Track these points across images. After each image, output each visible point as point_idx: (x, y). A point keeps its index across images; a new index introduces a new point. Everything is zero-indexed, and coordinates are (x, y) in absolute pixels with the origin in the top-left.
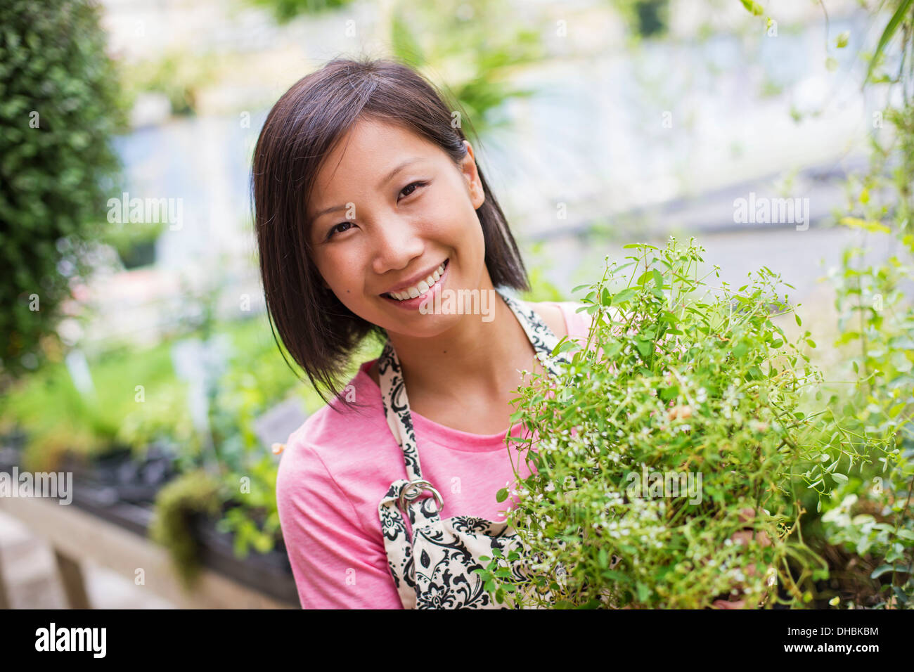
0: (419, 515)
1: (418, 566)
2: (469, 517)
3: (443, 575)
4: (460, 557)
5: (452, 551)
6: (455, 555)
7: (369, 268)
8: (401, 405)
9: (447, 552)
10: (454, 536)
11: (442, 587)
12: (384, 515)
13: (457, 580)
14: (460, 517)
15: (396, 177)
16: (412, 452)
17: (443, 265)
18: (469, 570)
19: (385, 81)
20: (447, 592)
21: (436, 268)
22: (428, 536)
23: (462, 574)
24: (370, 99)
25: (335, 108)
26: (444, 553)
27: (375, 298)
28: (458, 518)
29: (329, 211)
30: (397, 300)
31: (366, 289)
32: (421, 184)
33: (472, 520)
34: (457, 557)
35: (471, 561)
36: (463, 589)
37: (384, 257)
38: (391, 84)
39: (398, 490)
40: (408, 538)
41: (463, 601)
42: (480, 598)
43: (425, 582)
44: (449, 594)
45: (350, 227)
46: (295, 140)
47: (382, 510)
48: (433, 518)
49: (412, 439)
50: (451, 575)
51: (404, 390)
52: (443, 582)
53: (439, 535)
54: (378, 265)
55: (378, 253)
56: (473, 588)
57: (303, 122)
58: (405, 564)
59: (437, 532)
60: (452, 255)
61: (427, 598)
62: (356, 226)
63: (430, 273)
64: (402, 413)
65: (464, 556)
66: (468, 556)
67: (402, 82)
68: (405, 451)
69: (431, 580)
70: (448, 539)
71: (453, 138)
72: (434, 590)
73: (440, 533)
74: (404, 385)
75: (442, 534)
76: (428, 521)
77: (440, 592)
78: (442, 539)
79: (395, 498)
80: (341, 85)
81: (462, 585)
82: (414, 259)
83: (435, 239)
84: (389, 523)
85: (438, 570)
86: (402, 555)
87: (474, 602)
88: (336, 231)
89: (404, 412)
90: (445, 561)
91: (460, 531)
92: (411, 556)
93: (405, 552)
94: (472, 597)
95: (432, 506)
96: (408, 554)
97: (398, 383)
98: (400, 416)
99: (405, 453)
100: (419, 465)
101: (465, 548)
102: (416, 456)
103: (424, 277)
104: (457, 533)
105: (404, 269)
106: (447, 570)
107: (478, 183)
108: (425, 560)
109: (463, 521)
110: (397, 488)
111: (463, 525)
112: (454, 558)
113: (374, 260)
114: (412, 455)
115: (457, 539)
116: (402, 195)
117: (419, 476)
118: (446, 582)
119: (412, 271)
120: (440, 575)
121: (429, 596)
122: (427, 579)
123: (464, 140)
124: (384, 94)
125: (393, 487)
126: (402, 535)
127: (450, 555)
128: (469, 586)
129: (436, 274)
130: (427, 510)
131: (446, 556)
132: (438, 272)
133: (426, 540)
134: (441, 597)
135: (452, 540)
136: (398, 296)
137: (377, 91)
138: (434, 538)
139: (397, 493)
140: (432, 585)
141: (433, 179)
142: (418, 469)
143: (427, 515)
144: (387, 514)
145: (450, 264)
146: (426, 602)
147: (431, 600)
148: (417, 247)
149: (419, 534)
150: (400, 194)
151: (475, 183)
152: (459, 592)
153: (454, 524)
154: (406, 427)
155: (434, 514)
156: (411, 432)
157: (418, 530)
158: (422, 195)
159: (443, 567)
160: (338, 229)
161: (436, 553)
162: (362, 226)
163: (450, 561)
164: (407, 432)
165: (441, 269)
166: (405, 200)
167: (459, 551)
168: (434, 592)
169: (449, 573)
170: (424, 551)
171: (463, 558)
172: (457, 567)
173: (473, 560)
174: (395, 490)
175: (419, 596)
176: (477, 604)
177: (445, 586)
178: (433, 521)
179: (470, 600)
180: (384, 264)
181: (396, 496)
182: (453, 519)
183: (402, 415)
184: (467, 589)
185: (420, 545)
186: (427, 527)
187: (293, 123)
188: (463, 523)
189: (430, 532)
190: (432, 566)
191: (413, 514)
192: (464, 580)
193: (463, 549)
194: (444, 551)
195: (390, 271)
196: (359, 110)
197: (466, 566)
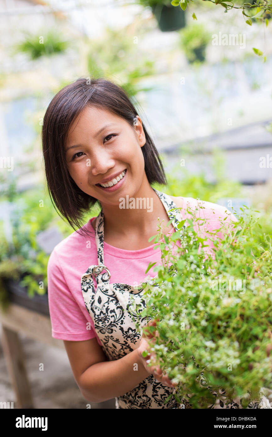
0: (100, 280)
1: (96, 304)
2: (121, 284)
3: (106, 309)
4: (114, 302)
5: (111, 298)
6: (112, 301)
7: (90, 173)
8: (100, 231)
9: (109, 298)
10: (113, 292)
11: (105, 314)
12: (83, 281)
13: (111, 312)
14: (117, 283)
15: (102, 132)
16: (100, 252)
17: (124, 171)
18: (118, 308)
19: (99, 88)
20: (107, 316)
21: (120, 173)
22: (102, 290)
23: (114, 309)
24: (91, 97)
25: (76, 101)
26: (108, 299)
27: (93, 186)
28: (116, 284)
29: (73, 147)
30: (104, 187)
31: (89, 182)
32: (114, 135)
33: (123, 285)
34: (113, 301)
35: (118, 304)
36: (113, 316)
37: (96, 168)
38: (102, 90)
39: (91, 270)
40: (94, 291)
41: (113, 321)
42: (120, 321)
43: (99, 310)
44: (108, 317)
45: (83, 154)
46: (58, 116)
47: (83, 278)
48: (106, 283)
49: (101, 247)
50: (109, 309)
51: (103, 225)
52: (105, 311)
53: (107, 290)
54: (94, 171)
55: (94, 166)
56: (118, 316)
57: (61, 107)
58: (91, 302)
59: (106, 289)
60: (128, 168)
61: (99, 317)
62: (85, 154)
63: (117, 175)
64: (100, 234)
65: (116, 301)
66: (117, 301)
67: (107, 89)
68: (98, 252)
69: (101, 310)
70: (110, 293)
71: (130, 115)
72: (102, 314)
73: (107, 289)
74: (103, 222)
75: (108, 290)
76: (103, 284)
77: (104, 315)
78: (107, 293)
79: (89, 274)
80: (79, 90)
81: (113, 314)
82: (110, 169)
83: (120, 160)
84: (85, 285)
85: (104, 306)
86: (90, 298)
87: (117, 322)
88: (77, 156)
89: (101, 234)
90: (108, 302)
91: (116, 290)
92: (94, 299)
93: (91, 297)
94: (117, 320)
95: (106, 278)
96: (93, 298)
97: (101, 221)
98: (99, 236)
99: (98, 253)
100: (103, 258)
101: (117, 298)
102: (102, 254)
103: (116, 176)
104: (115, 291)
105: (105, 173)
106: (108, 307)
107: (143, 135)
108: (100, 301)
109: (118, 285)
110: (90, 269)
111: (118, 287)
112: (111, 302)
113: (92, 169)
114: (100, 254)
115: (114, 293)
116: (106, 140)
117: (102, 263)
118: (107, 312)
119: (109, 174)
120: (105, 308)
121: (100, 316)
122: (100, 309)
123: (137, 115)
124: (98, 95)
125: (89, 269)
126: (90, 290)
127: (110, 300)
128: (116, 315)
129: (121, 176)
130: (103, 279)
131: (109, 300)
132: (122, 175)
133: (102, 292)
134: (105, 318)
135: (112, 294)
136: (104, 185)
137: (95, 93)
138: (105, 291)
139: (91, 271)
140: (101, 312)
141: (119, 133)
142: (103, 260)
143: (104, 281)
144: (84, 280)
145: (127, 172)
146: (98, 319)
147: (100, 318)
148: (111, 163)
149: (99, 289)
150: (104, 139)
151: (141, 135)
152: (112, 317)
153: (114, 286)
154: (100, 241)
155: (106, 281)
156: (102, 243)
157: (99, 287)
158: (115, 140)
159: (106, 305)
160: (78, 155)
161: (105, 298)
162: (87, 154)
163: (110, 303)
164: (100, 243)
165: (123, 174)
166: (107, 143)
167: (115, 299)
168: (102, 316)
169: (109, 308)
170: (100, 297)
171: (116, 302)
172: (112, 306)
173: (119, 304)
174: (89, 270)
175: (95, 316)
176: (118, 323)
177: (106, 313)
178: (105, 284)
179: (116, 321)
180: (96, 171)
181: (90, 273)
182: (114, 284)
183: (100, 236)
184: (115, 316)
185: (99, 294)
186: (103, 286)
187: (57, 108)
188: (119, 287)
189: (103, 289)
190: (102, 303)
191: (98, 280)
192: (115, 312)
193: (116, 298)
194: (108, 298)
195: (99, 174)
196: (86, 102)
197: (116, 306)
